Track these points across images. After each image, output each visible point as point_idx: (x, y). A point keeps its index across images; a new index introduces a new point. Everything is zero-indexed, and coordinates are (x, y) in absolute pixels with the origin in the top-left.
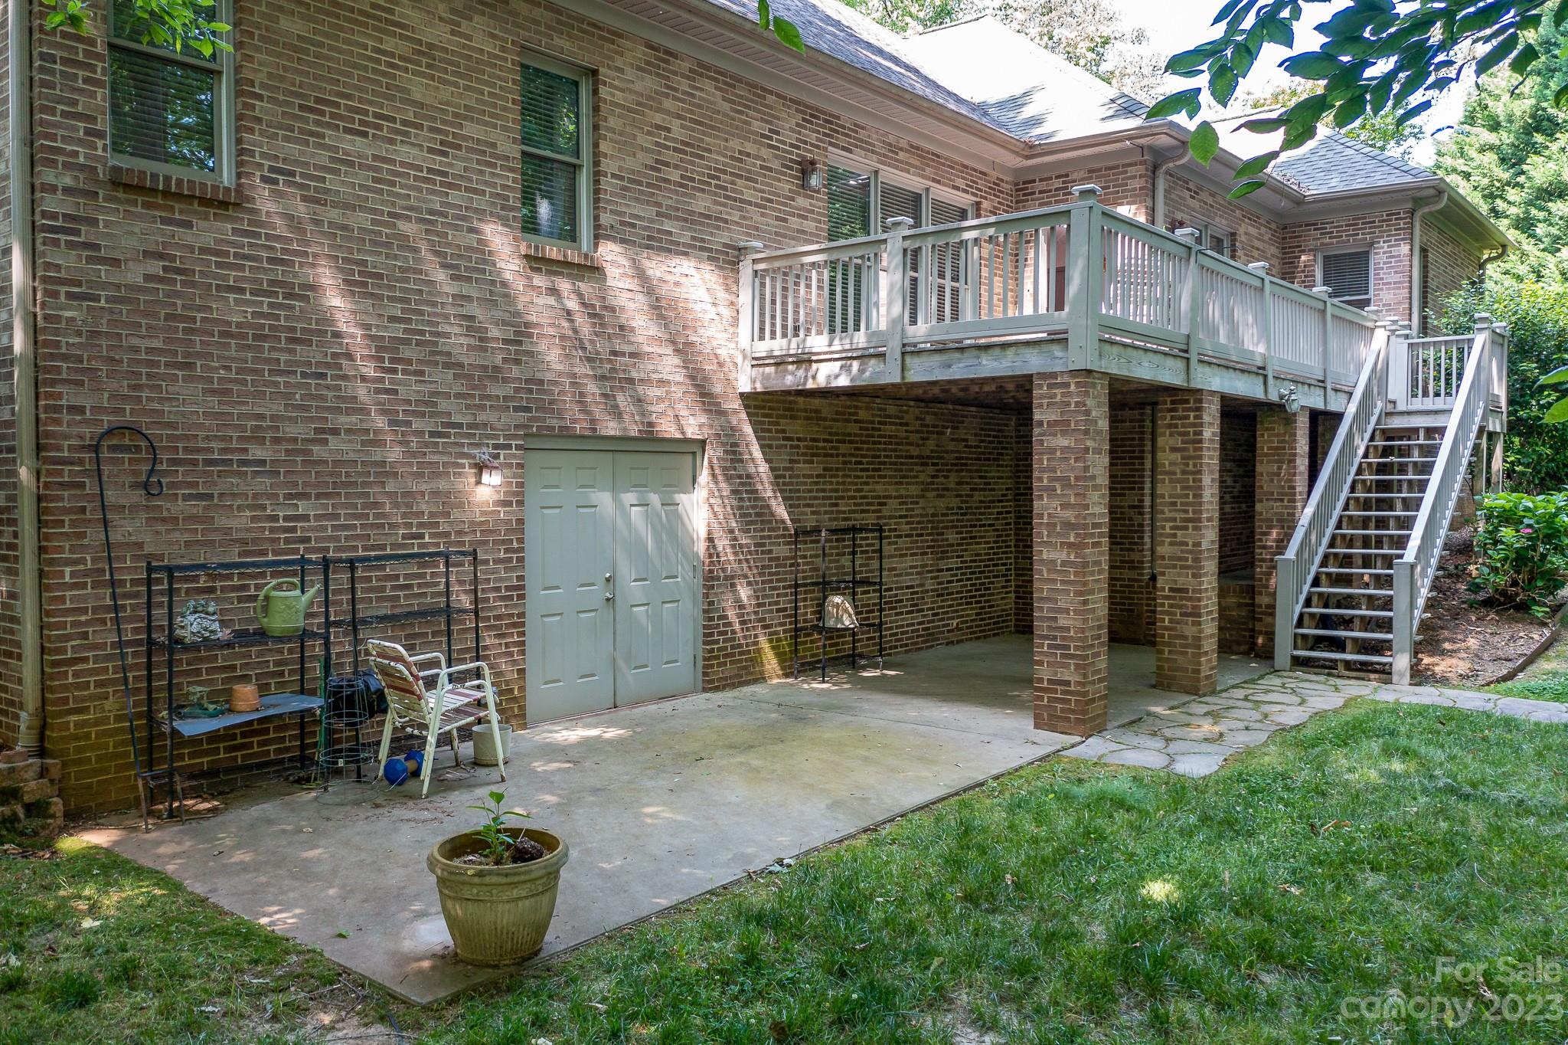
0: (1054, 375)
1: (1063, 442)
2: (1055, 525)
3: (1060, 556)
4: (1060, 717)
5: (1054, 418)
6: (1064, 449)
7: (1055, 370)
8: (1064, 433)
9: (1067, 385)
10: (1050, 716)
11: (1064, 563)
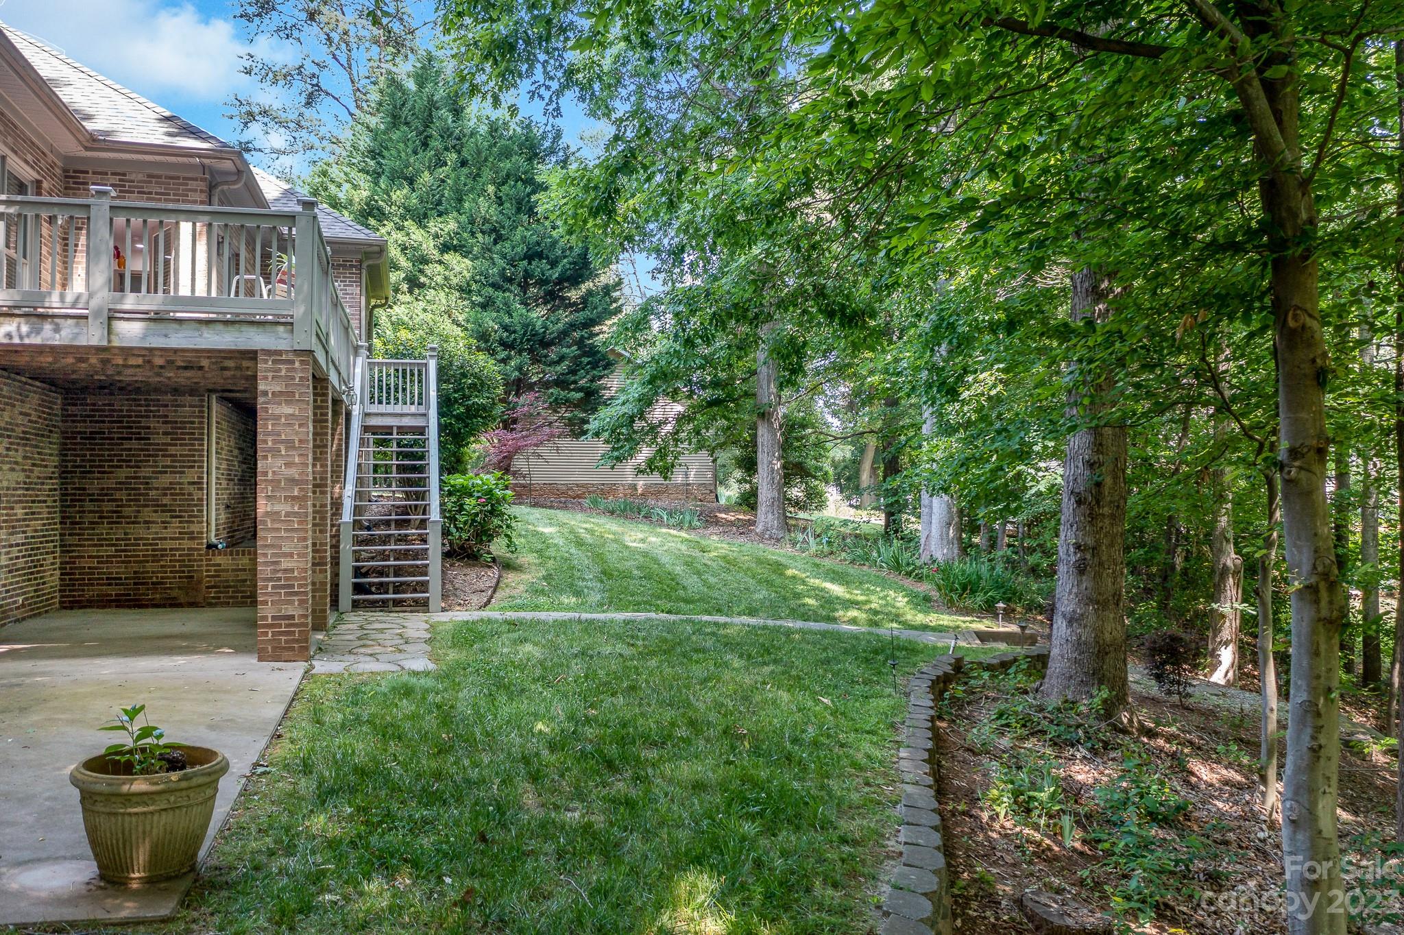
0: (279, 353)
1: (288, 410)
2: (279, 481)
3: (283, 508)
4: (284, 648)
5: (278, 389)
6: (288, 416)
7: (279, 348)
8: (288, 402)
9: (293, 362)
10: (274, 649)
11: (288, 514)
